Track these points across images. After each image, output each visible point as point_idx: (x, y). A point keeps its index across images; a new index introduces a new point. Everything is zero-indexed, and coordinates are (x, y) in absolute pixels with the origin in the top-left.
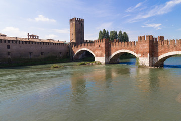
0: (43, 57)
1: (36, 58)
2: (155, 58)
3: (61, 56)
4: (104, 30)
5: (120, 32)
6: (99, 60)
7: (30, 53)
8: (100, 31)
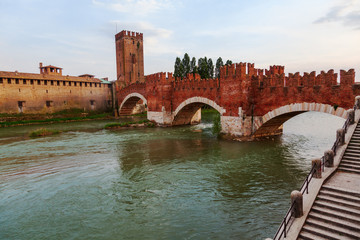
0: (51, 110)
1: (34, 112)
2: (256, 118)
3: (93, 107)
4: (186, 56)
5: (220, 60)
6: (153, 119)
7: (20, 104)
8: (178, 59)
